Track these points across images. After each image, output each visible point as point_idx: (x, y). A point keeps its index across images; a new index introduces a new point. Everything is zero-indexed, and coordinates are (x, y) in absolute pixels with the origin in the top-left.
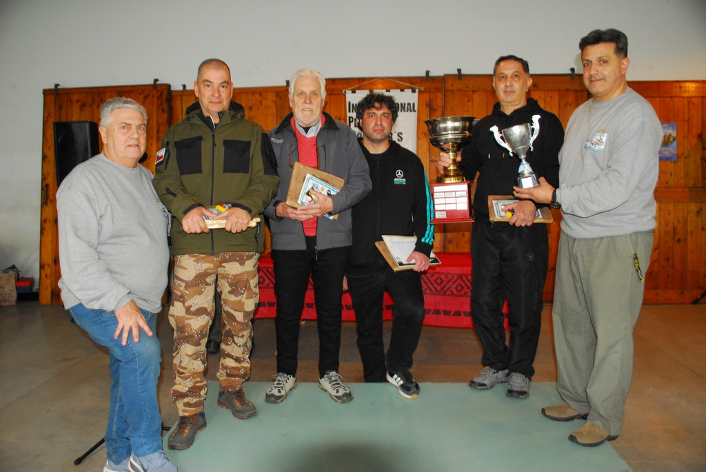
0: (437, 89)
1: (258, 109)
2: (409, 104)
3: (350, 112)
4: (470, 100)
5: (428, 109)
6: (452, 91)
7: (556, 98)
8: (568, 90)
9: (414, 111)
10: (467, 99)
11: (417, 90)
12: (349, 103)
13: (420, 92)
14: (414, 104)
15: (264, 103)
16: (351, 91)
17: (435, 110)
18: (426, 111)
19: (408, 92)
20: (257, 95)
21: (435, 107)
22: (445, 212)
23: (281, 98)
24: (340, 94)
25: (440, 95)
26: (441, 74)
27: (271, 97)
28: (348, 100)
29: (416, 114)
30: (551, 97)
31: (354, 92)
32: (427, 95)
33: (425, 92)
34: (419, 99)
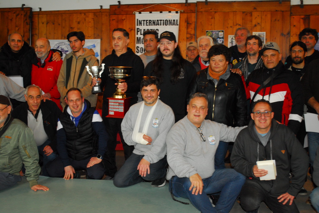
0: (192, 12)
1: (83, 23)
2: (174, 20)
3: (137, 25)
4: (213, 18)
5: (186, 24)
6: (202, 12)
7: (269, 16)
8: (276, 11)
9: (178, 25)
10: (211, 17)
11: (179, 12)
12: (138, 19)
13: (181, 13)
14: (177, 20)
15: (87, 19)
16: (138, 13)
17: (191, 24)
18: (184, 24)
19: (173, 13)
20: (83, 15)
21: (190, 22)
22: (113, 112)
23: (97, 16)
24: (132, 14)
25: (193, 15)
26: (195, 2)
27: (91, 15)
28: (137, 18)
29: (178, 26)
30: (266, 15)
31: (140, 13)
32: (186, 14)
33: (184, 12)
34: (180, 17)
